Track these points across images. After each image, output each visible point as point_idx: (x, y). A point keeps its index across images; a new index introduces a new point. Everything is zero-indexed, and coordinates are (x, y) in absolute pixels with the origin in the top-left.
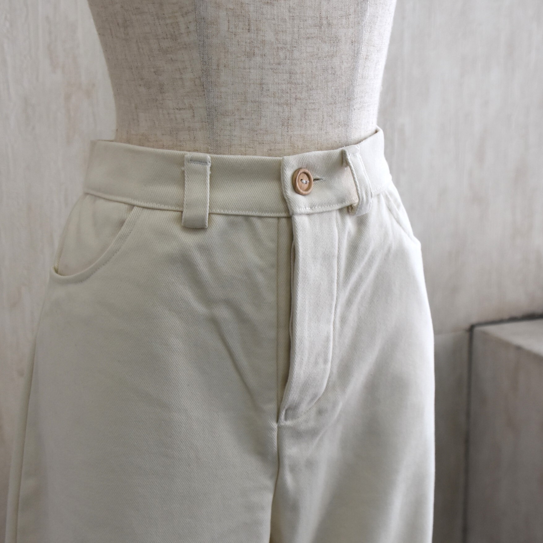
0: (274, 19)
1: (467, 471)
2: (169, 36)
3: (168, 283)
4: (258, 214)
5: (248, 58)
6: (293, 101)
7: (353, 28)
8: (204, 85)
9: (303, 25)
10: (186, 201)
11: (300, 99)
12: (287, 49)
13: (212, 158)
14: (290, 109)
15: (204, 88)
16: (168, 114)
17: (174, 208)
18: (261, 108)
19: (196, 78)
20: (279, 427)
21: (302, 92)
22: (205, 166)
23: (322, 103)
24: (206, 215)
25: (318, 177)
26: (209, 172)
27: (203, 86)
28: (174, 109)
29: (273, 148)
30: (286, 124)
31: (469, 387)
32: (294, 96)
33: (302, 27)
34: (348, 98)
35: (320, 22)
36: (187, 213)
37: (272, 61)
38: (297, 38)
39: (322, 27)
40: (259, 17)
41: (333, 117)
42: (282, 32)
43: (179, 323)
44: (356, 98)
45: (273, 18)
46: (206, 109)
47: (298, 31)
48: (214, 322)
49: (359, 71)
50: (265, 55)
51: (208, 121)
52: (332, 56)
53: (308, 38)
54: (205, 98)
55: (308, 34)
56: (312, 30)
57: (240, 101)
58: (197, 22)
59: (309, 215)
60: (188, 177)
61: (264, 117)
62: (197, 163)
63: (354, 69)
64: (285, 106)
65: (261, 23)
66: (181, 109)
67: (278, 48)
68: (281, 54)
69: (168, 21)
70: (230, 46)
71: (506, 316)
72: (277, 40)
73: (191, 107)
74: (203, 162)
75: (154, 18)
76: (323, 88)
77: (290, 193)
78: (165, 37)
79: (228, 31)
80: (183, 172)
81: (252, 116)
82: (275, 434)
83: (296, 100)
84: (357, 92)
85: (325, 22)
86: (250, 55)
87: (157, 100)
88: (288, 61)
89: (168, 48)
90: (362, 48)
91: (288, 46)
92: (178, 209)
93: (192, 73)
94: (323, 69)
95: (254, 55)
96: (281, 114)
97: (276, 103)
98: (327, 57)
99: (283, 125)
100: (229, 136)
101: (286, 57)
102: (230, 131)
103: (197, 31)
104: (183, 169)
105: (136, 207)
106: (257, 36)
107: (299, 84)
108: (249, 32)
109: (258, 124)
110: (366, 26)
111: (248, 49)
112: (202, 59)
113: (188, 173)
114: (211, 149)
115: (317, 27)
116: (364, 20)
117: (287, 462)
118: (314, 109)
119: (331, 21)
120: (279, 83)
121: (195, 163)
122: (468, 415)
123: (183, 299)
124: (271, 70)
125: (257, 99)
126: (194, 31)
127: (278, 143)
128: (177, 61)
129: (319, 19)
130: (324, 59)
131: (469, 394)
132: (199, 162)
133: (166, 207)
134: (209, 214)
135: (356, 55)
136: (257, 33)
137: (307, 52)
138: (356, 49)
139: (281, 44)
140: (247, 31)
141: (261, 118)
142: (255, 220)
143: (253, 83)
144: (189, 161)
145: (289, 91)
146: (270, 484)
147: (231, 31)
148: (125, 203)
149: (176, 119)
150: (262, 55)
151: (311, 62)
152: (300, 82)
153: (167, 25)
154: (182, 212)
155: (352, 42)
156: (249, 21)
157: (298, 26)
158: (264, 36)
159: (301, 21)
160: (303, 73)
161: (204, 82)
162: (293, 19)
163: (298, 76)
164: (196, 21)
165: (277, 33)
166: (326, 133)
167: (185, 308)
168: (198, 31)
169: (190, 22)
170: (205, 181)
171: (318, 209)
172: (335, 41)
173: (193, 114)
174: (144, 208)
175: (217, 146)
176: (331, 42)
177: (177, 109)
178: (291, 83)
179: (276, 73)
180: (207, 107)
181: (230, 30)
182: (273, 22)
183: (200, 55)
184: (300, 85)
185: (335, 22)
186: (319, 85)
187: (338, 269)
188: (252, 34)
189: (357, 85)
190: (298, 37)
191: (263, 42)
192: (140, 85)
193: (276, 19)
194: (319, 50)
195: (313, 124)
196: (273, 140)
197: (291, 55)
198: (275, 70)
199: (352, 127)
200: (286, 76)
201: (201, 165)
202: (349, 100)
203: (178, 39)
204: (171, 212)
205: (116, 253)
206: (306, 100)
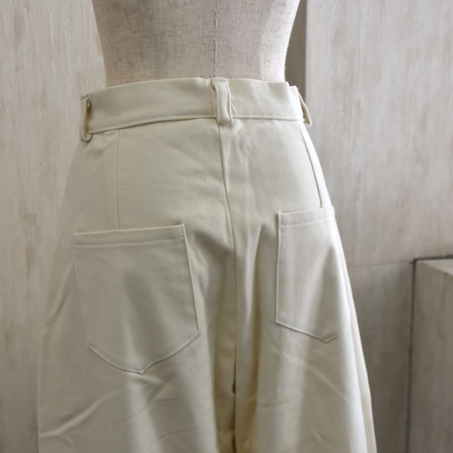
1: (410, 375)
31: (413, 308)
71: (444, 254)
122: (412, 330)
131: (412, 314)
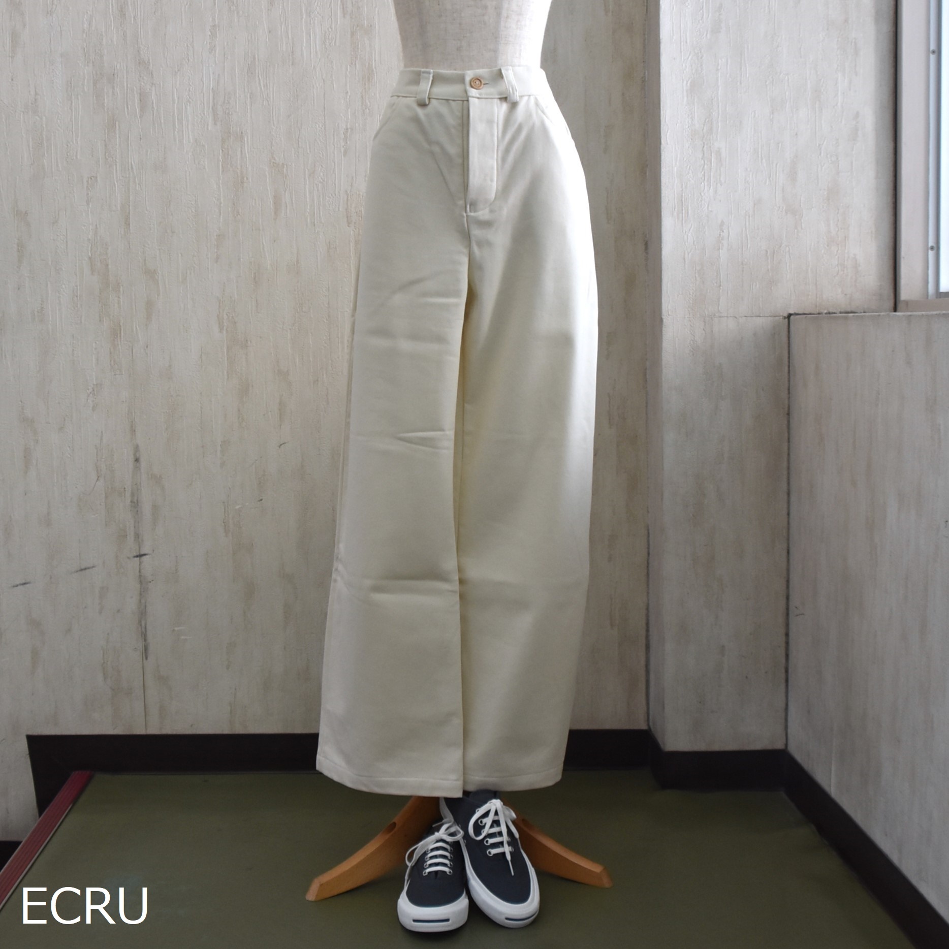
4: (452, 99)
10: (419, 92)
11: (466, 37)
13: (433, 72)
14: (461, 42)
19: (418, 30)
20: (467, 216)
21: (467, 33)
22: (430, 75)
23: (479, 39)
24: (427, 98)
25: (487, 82)
26: (431, 78)
27: (420, 33)
36: (419, 98)
41: (486, 47)
42: (455, 4)
48: (432, 153)
59: (478, 98)
67: (453, 12)
68: (455, 15)
70: (431, 13)
74: (429, 73)
76: (479, 31)
77: (468, 88)
80: (419, 78)
82: (465, 219)
83: (464, 37)
88: (459, 18)
90: (503, 12)
93: (416, 28)
94: (478, 22)
95: (441, 16)
96: (456, 45)
98: (481, 16)
101: (457, 16)
107: (465, 30)
111: (439, 14)
113: (422, 79)
117: (473, 238)
118: (474, 42)
121: (425, 74)
130: (479, 17)
133: (411, 96)
134: (429, 98)
135: (499, 15)
138: (498, 12)
142: (451, 101)
144: (423, 73)
145: (459, 33)
146: (466, 251)
152: (466, 28)
154: (417, 97)
163: (464, 26)
170: (428, 82)
171: (484, 96)
172: (485, 7)
176: (483, 8)
186: (477, 30)
187: (498, 129)
194: (475, 12)
195: (474, 50)
200: (458, 26)
201: (428, 75)
204: (414, 98)
206: (470, 37)
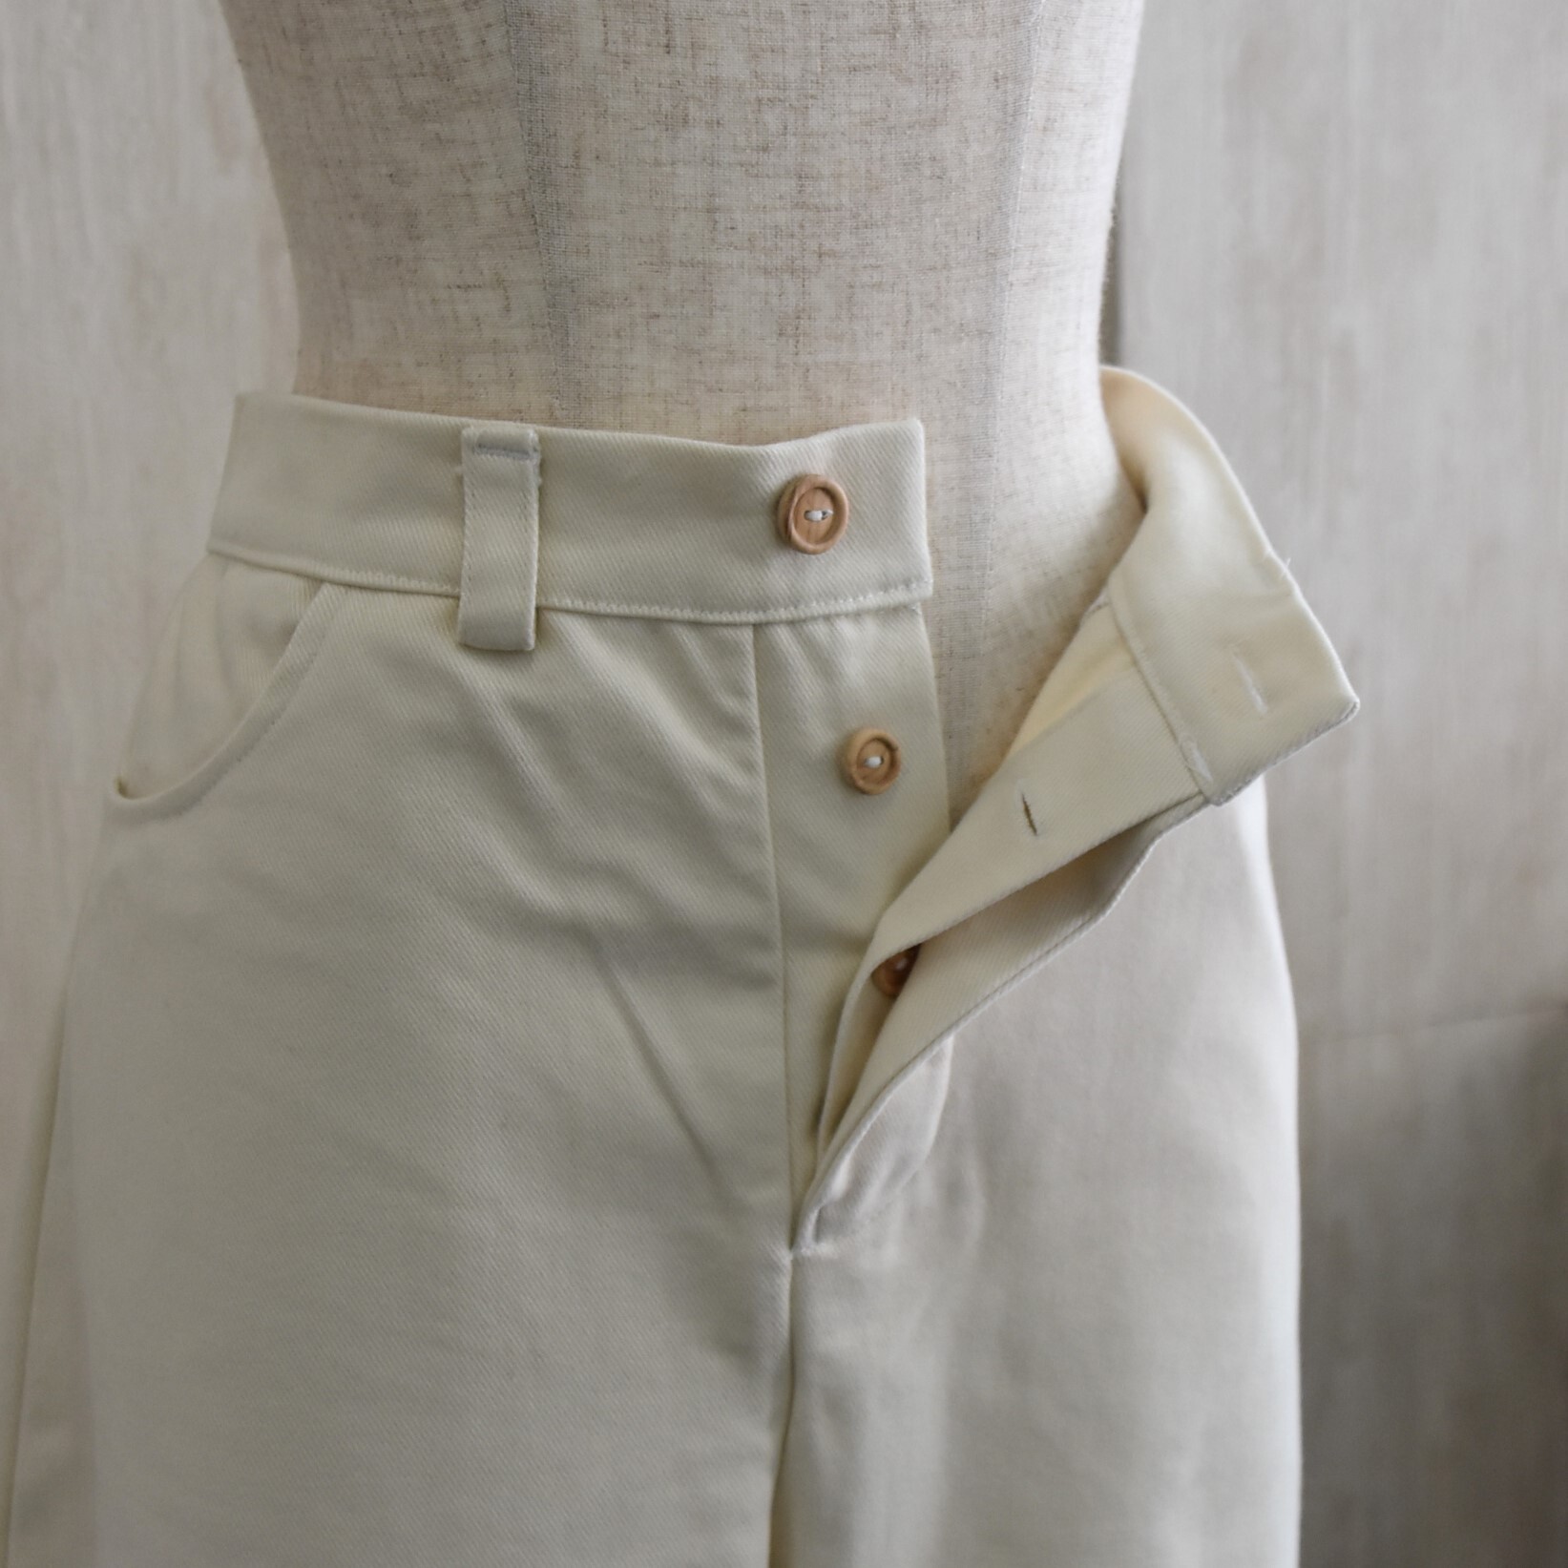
0: (745, 13)
2: (427, 69)
3: (430, 809)
5: (667, 130)
6: (811, 261)
7: (997, 37)
8: (537, 216)
9: (837, 30)
10: (468, 567)
11: (833, 254)
12: (787, 104)
13: (544, 438)
14: (803, 286)
15: (535, 224)
16: (434, 301)
17: (437, 588)
18: (711, 285)
19: (513, 193)
20: (797, 1264)
21: (838, 233)
22: (522, 463)
23: (904, 266)
24: (529, 611)
26: (534, 481)
27: (533, 216)
28: (450, 288)
29: (750, 403)
30: (790, 330)
32: (813, 245)
33: (835, 36)
34: (987, 251)
35: (890, 19)
36: (474, 605)
37: (742, 141)
38: (820, 69)
39: (898, 36)
40: (697, 6)
41: (942, 310)
42: (773, 51)
43: (469, 932)
44: (1015, 251)
45: (743, 11)
46: (545, 289)
47: (822, 48)
49: (1023, 167)
50: (721, 122)
51: (549, 324)
52: (934, 123)
53: (855, 70)
54: (540, 252)
55: (854, 55)
56: (867, 44)
57: (645, 262)
58: (510, 26)
60: (473, 495)
61: (722, 310)
62: (498, 455)
63: (1004, 162)
64: (786, 277)
65: (704, 26)
66: (469, 286)
67: (759, 101)
68: (771, 119)
69: (426, 24)
70: (610, 95)
72: (756, 77)
73: (500, 283)
74: (513, 448)
75: (384, 15)
76: (907, 220)
78: (418, 72)
79: (605, 51)
80: (460, 480)
81: (683, 307)
82: (785, 1283)
83: (820, 257)
84: (1019, 232)
85: (905, 20)
86: (675, 122)
87: (399, 261)
88: (792, 141)
89: (428, 102)
90: (1031, 98)
91: (793, 95)
92: (447, 588)
93: (500, 177)
94: (905, 165)
95: (686, 121)
96: (774, 301)
97: (759, 267)
98: (917, 126)
99: (780, 335)
100: (614, 367)
101: (786, 128)
102: (619, 352)
103: (509, 51)
104: (458, 469)
105: (328, 584)
106: (694, 64)
107: (829, 211)
108: (668, 53)
109: (704, 331)
110: (1041, 30)
111: (666, 106)
112: (529, 136)
113: (473, 484)
114: (563, 409)
115: (883, 36)
116: (1035, 11)
117: (815, 1377)
118: (878, 286)
119: (925, 17)
120: (764, 208)
121: (492, 455)
123: (480, 862)
124: (739, 168)
125: (700, 257)
126: (501, 51)
127: (769, 390)
128: (453, 142)
129: (886, 11)
130: (908, 132)
132: (505, 449)
133: (414, 585)
134: (538, 609)
135: (1009, 119)
136: (693, 56)
137: (850, 113)
138: (1010, 100)
139: (768, 88)
140: (661, 50)
141: (711, 314)
142: (681, 632)
143: (685, 208)
144: (473, 448)
145: (796, 229)
147: (614, 51)
148: (298, 574)
149: (456, 319)
150: (709, 124)
151: (867, 143)
152: (832, 202)
153: (421, 33)
154: (457, 598)
155: (996, 80)
156: (666, 19)
157: (822, 34)
158: (715, 64)
159: (829, 19)
160: (840, 176)
161: (536, 206)
162: (804, 12)
163: (824, 186)
164: (506, 22)
165: (755, 55)
166: (920, 357)
167: (486, 889)
168: (513, 51)
169: (489, 26)
170: (526, 507)
172: (942, 76)
173: (506, 303)
174: (350, 586)
175: (578, 397)
176: (929, 79)
177: (459, 287)
178: (801, 206)
179: (757, 176)
180: (547, 282)
181: (612, 48)
182: (742, 21)
183: (521, 126)
184: (833, 213)
185: (938, 19)
186: (893, 212)
188: (679, 60)
189: (1018, 209)
190: (822, 68)
191: (714, 83)
192: (351, 216)
193: (749, 14)
194: (889, 106)
195: (875, 331)
196: (753, 380)
197: (800, 123)
198: (753, 166)
199: (1005, 339)
200: (787, 186)
201: (509, 460)
202: (993, 255)
203: (454, 78)
204: (427, 597)
205: (273, 723)
206: (853, 257)
